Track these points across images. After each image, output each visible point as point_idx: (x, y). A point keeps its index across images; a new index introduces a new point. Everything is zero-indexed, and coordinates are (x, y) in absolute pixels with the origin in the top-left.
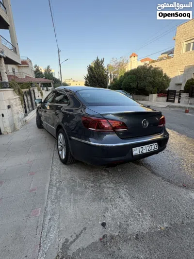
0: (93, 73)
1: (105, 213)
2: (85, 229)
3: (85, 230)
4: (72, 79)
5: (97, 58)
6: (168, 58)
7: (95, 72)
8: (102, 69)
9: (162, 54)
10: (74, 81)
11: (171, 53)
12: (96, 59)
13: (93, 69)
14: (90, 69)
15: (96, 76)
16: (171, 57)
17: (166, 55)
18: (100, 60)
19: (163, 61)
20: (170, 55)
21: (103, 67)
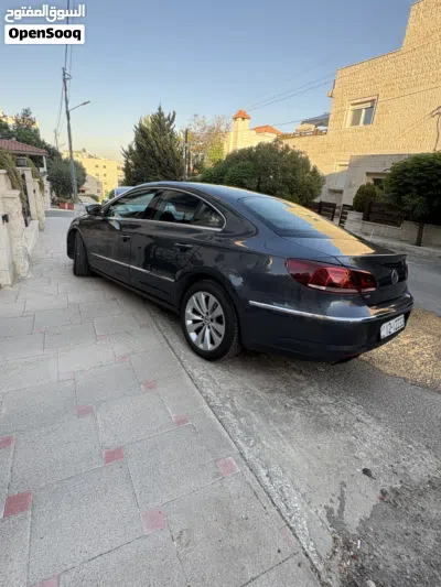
0: (148, 143)
1: (353, 452)
2: (343, 484)
3: (345, 486)
4: (84, 151)
5: (160, 109)
6: (316, 133)
7: (154, 143)
8: (171, 137)
9: (303, 123)
10: (90, 157)
11: (321, 124)
12: (156, 111)
13: (150, 135)
14: (142, 133)
15: (157, 153)
16: (321, 133)
17: (313, 127)
18: (166, 116)
19: (304, 139)
20: (320, 128)
21: (173, 133)
